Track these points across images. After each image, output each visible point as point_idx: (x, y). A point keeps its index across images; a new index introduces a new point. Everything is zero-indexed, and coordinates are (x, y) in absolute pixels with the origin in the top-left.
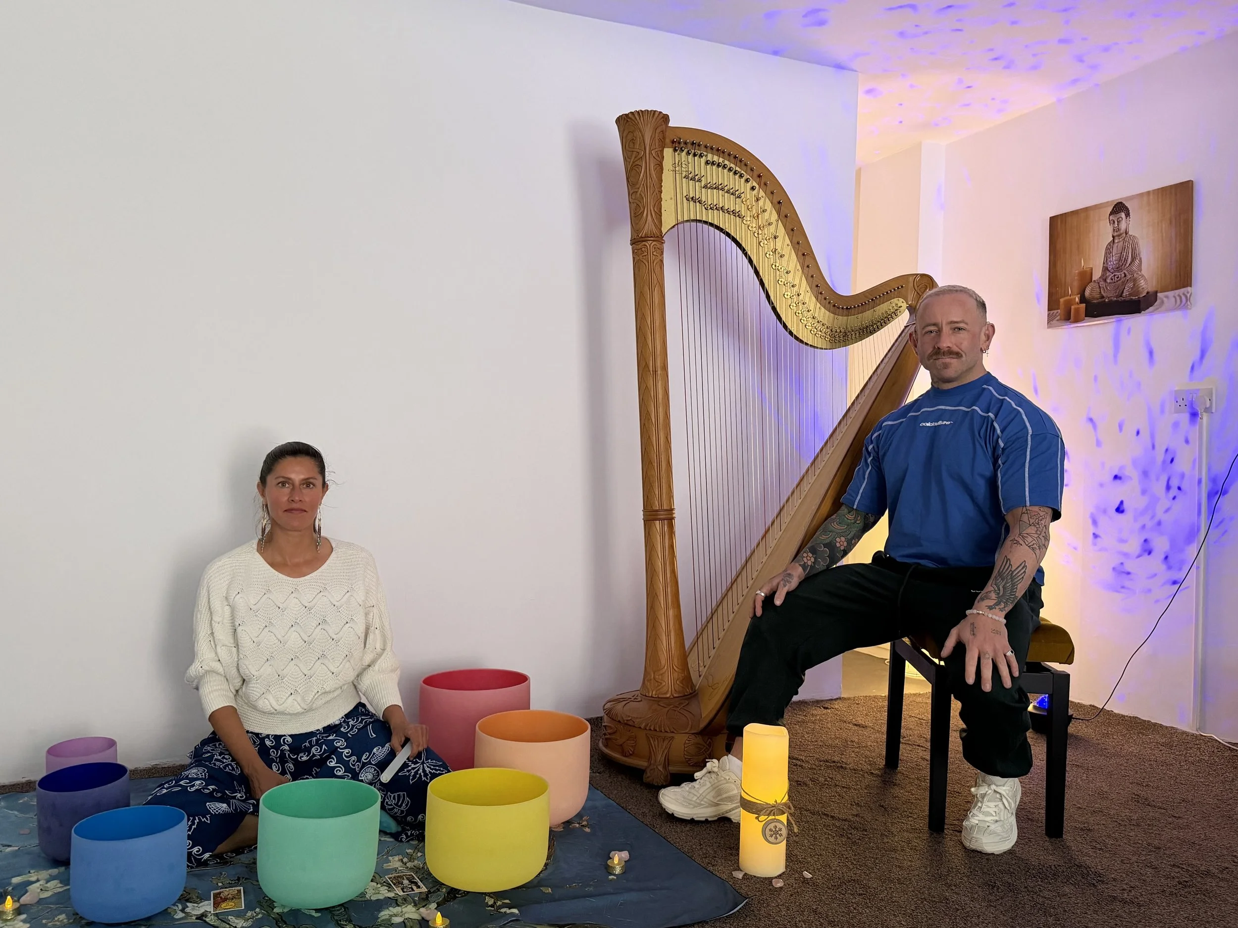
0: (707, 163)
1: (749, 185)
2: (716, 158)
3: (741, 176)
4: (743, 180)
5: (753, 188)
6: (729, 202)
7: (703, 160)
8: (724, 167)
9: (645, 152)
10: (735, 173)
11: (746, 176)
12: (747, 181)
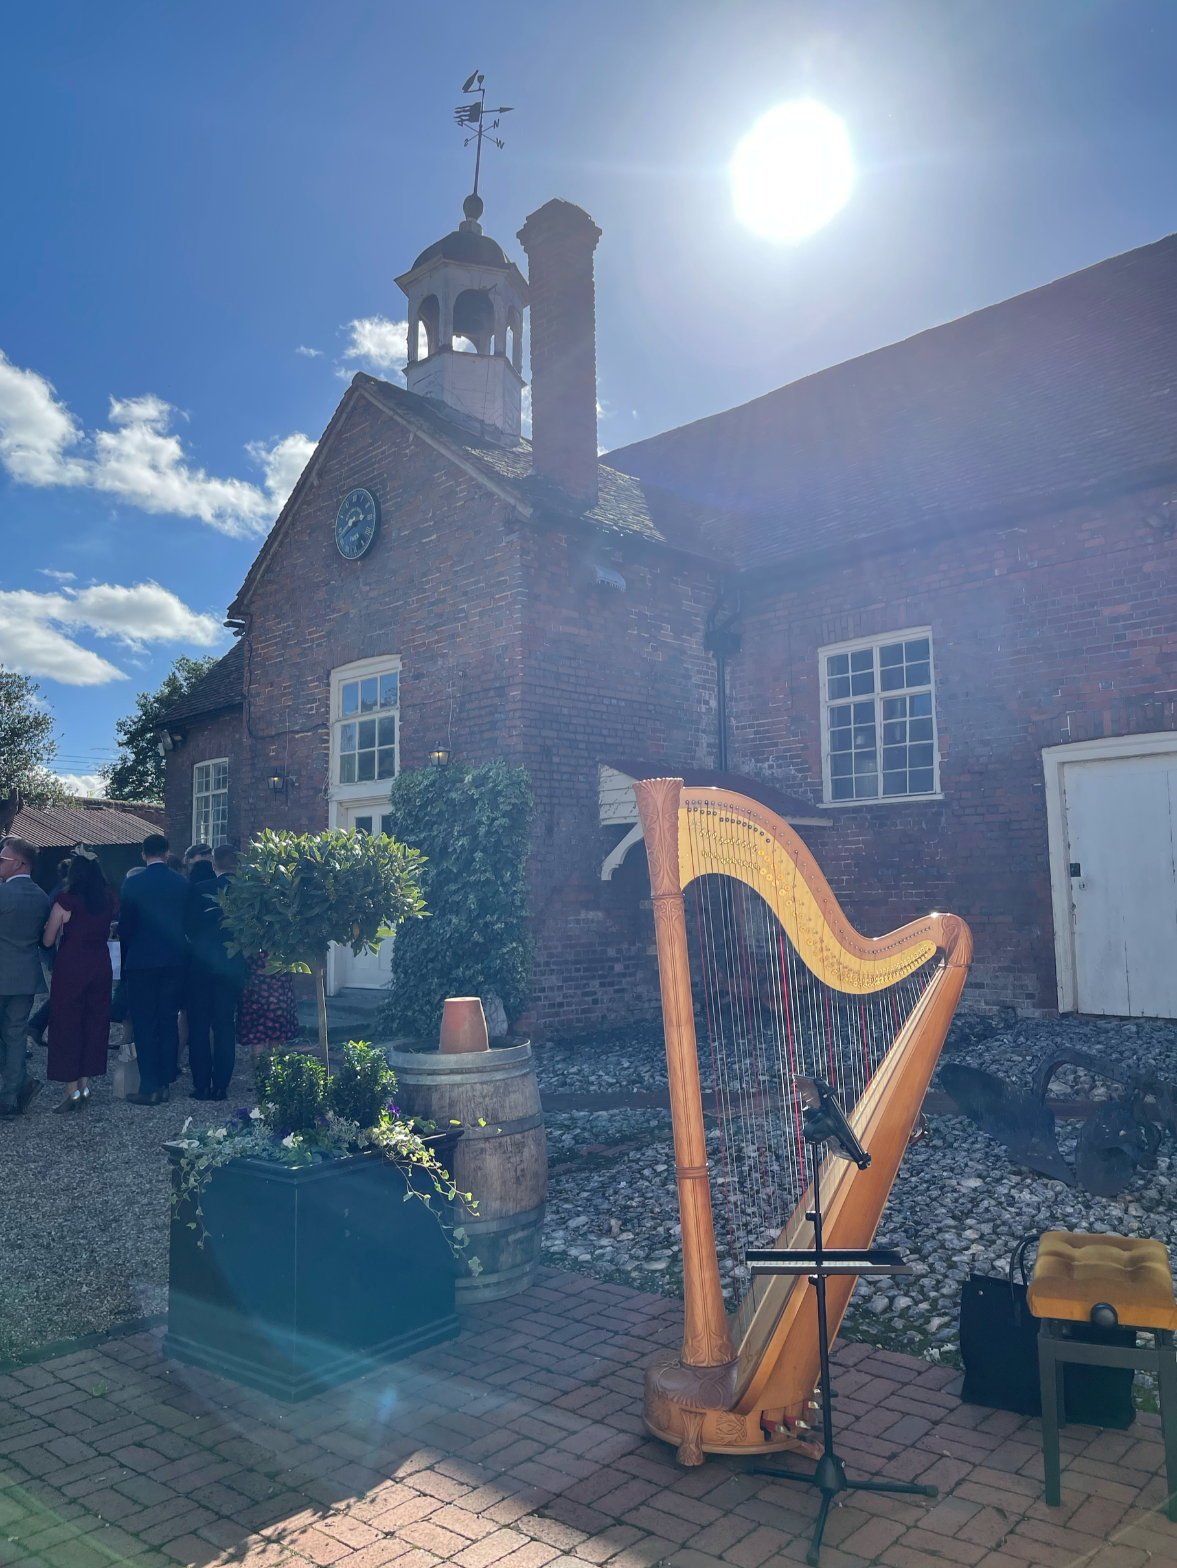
0: (721, 820)
1: (764, 838)
2: (729, 815)
3: (755, 830)
4: (757, 834)
5: (768, 841)
6: (742, 854)
7: (717, 818)
8: (739, 823)
9: (658, 817)
10: (750, 827)
11: (760, 829)
12: (762, 834)
